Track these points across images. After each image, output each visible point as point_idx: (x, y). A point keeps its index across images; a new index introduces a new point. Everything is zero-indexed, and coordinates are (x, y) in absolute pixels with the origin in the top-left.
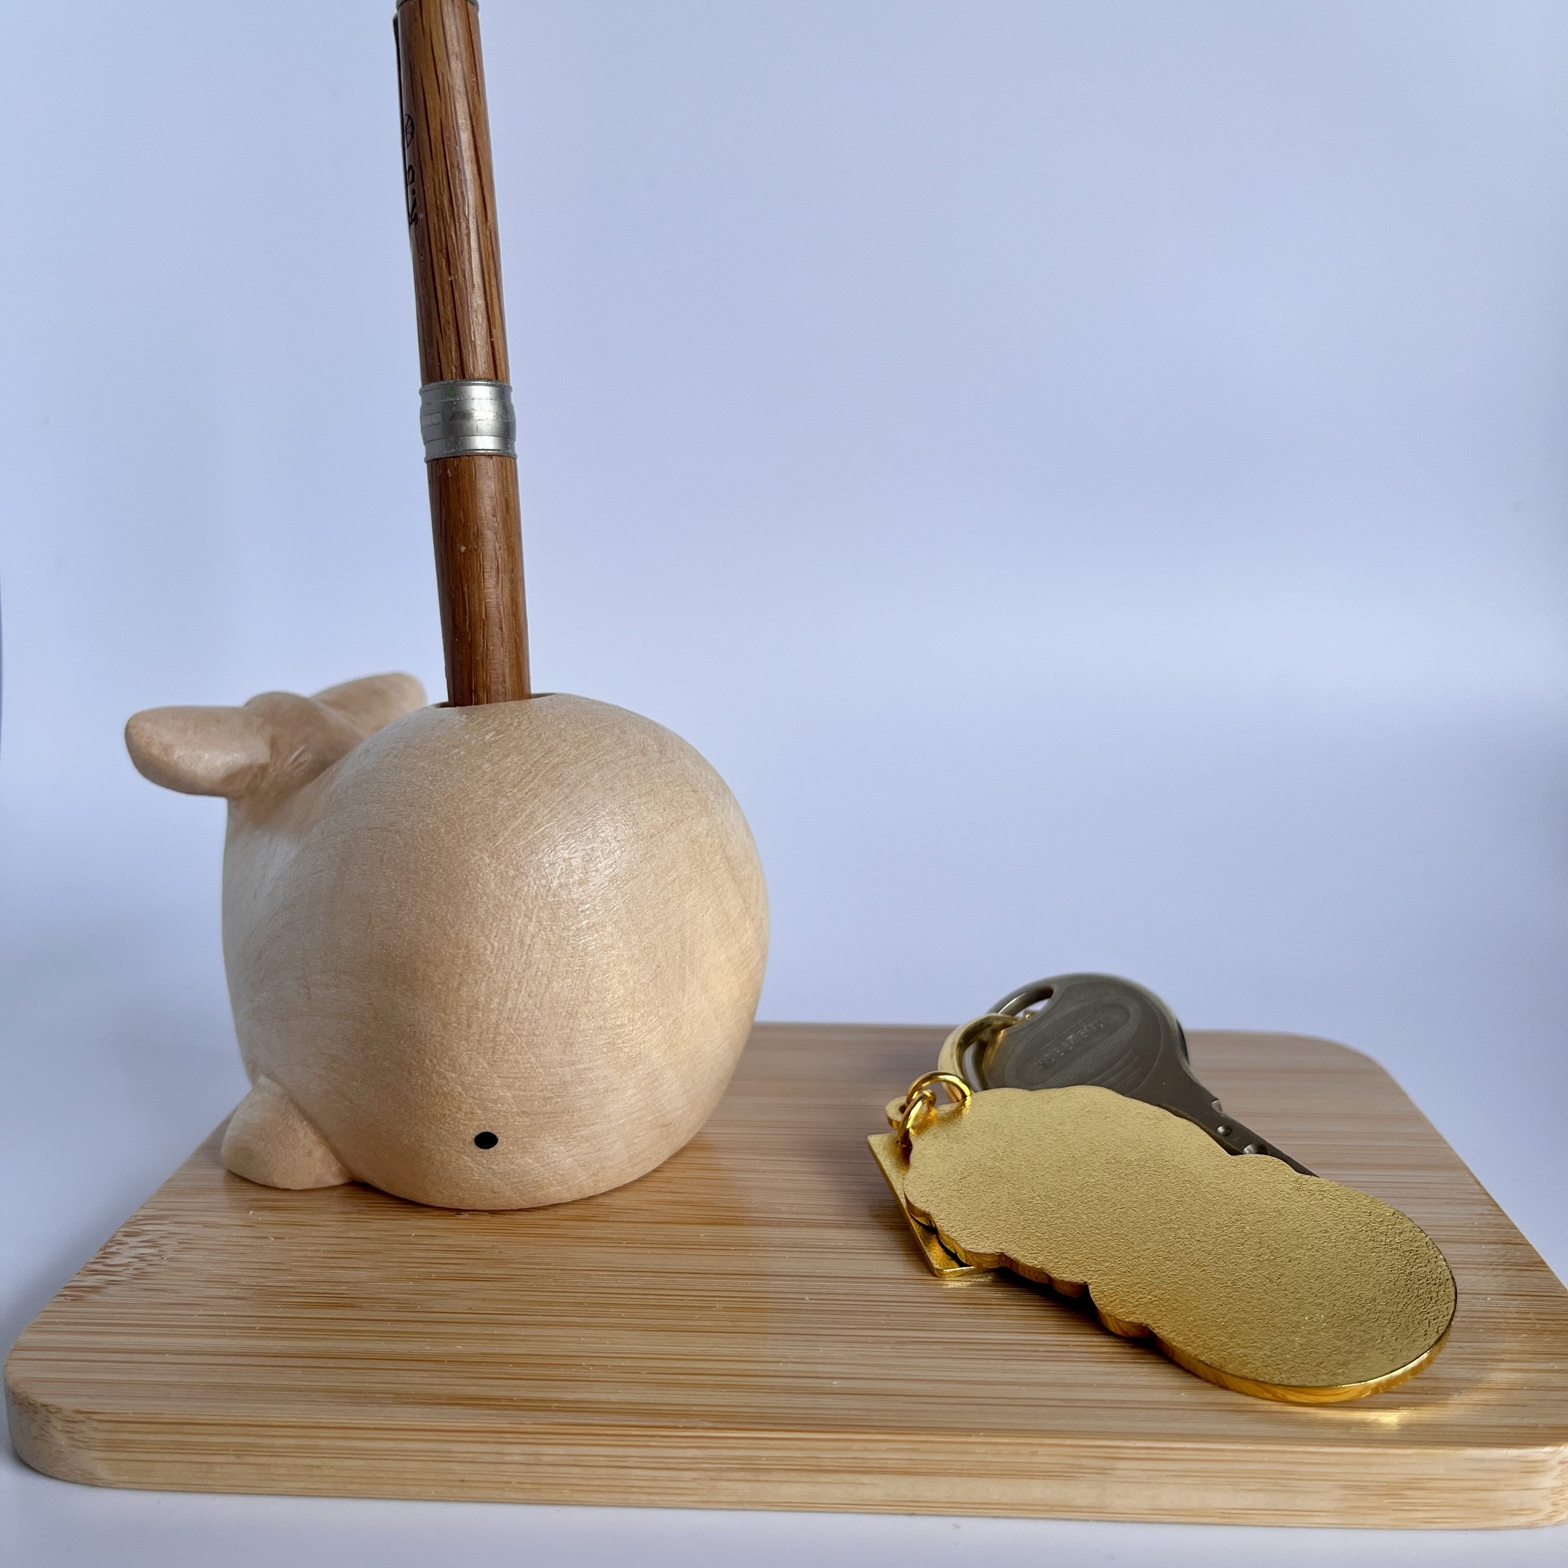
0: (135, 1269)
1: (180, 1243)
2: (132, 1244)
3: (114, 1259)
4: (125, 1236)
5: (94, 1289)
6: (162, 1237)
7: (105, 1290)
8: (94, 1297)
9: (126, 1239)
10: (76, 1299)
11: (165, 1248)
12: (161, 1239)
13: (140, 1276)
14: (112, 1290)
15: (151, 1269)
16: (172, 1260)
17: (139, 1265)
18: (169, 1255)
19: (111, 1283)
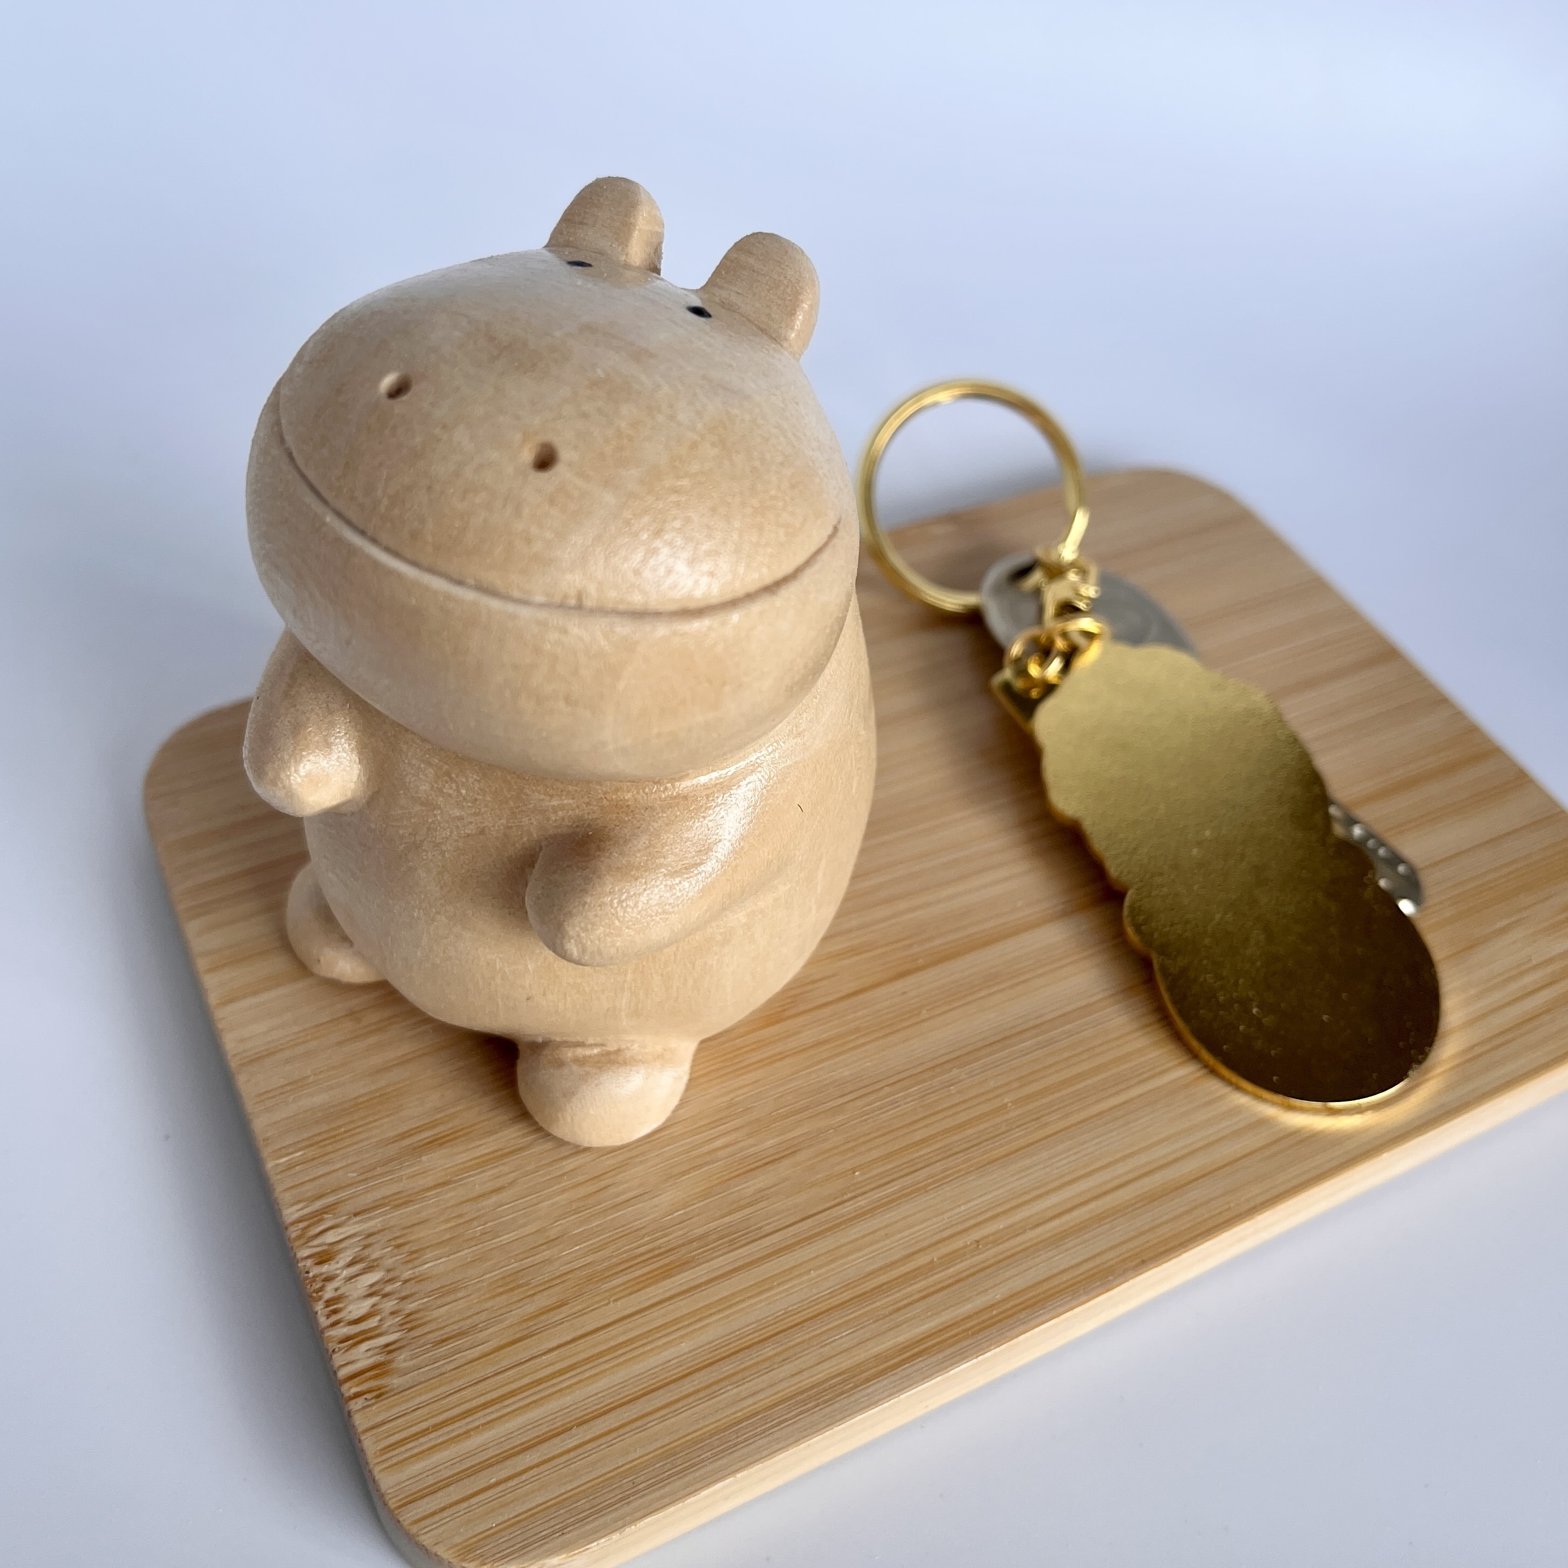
0: (392, 1313)
1: (398, 1246)
2: (345, 1273)
3: (351, 1308)
4: (320, 1263)
5: (379, 1369)
6: (365, 1247)
7: (394, 1365)
8: (395, 1381)
9: (325, 1268)
10: (380, 1394)
11: (389, 1262)
12: (366, 1252)
13: (409, 1322)
14: (402, 1359)
15: (411, 1306)
16: (420, 1279)
17: (389, 1305)
18: (407, 1275)
19: (388, 1349)
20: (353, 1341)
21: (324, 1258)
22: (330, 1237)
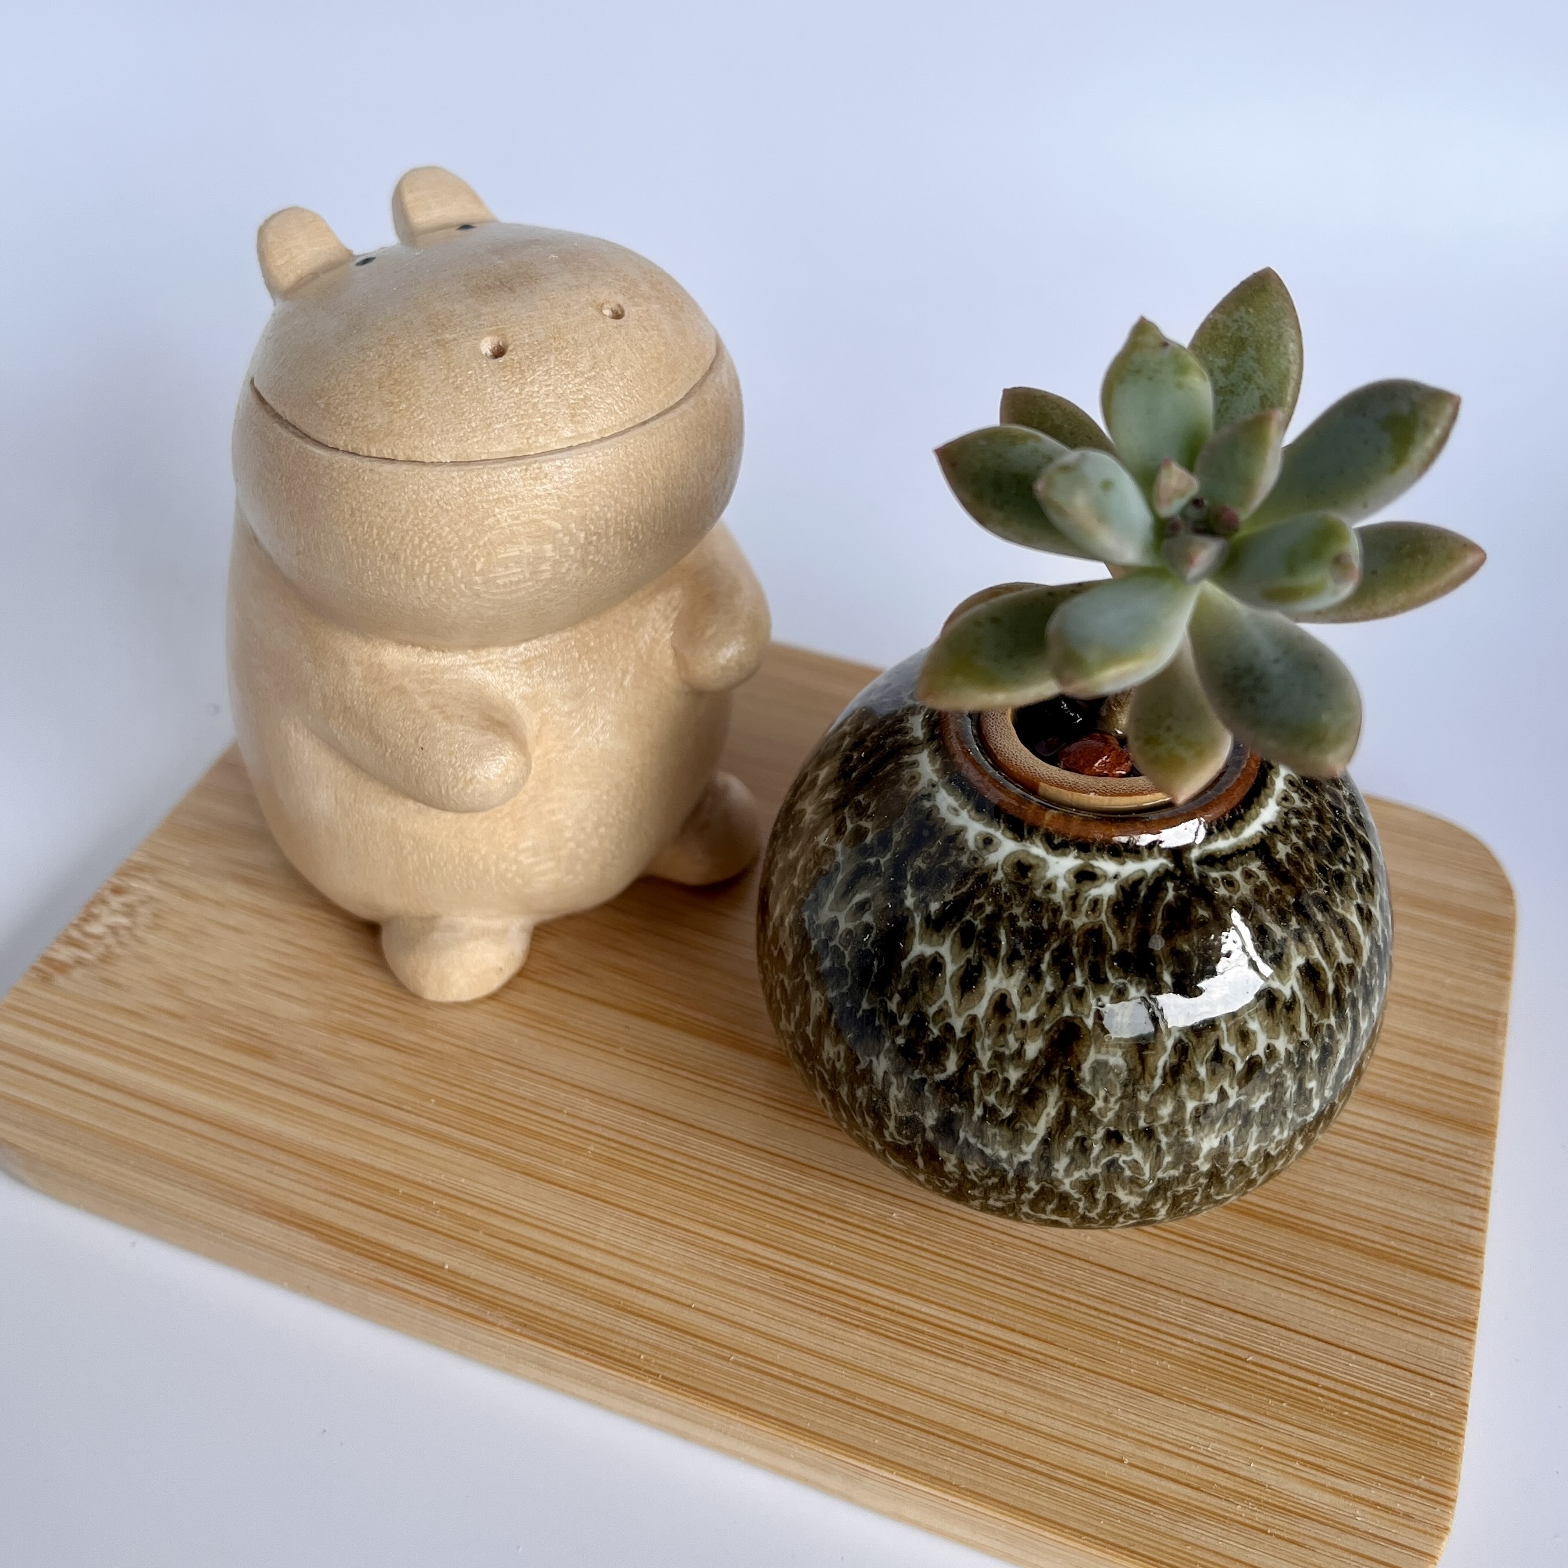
0: (105, 946)
1: (156, 916)
2: (113, 907)
3: (92, 925)
4: (111, 891)
5: (63, 968)
7: (72, 972)
8: (60, 980)
9: (111, 897)
11: (141, 920)
12: (140, 905)
13: (107, 958)
14: (78, 973)
15: (118, 950)
16: (139, 941)
17: (110, 940)
18: (140, 933)
19: (80, 962)
20: (71, 942)
21: (117, 891)
22: (135, 884)
